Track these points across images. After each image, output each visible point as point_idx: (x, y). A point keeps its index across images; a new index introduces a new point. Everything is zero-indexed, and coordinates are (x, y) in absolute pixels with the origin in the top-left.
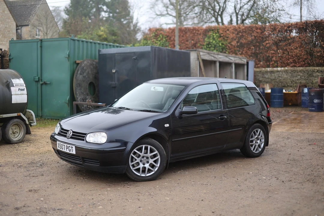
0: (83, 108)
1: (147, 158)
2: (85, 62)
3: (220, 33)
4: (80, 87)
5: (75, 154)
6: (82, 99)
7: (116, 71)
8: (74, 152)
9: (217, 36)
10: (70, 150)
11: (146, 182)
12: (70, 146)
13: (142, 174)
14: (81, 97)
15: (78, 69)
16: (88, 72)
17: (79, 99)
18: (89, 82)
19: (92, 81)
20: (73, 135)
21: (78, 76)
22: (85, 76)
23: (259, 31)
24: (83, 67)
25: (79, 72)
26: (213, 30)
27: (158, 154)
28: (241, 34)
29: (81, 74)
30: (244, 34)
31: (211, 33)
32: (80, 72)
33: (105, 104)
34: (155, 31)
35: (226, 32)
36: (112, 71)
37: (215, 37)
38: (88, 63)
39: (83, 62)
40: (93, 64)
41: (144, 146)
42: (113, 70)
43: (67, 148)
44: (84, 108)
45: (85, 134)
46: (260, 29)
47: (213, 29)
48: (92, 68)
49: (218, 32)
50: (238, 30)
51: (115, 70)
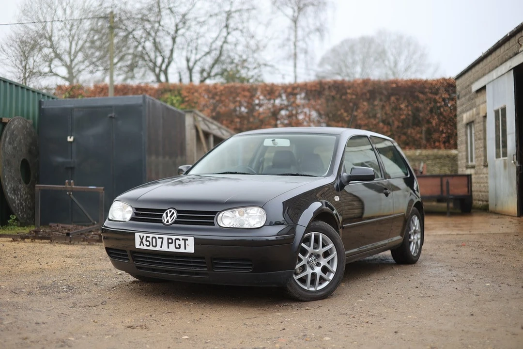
0: (14, 205)
1: (318, 256)
2: (16, 123)
3: (183, 96)
4: (9, 167)
5: (193, 252)
6: (12, 189)
7: (74, 139)
8: (191, 249)
9: (178, 100)
10: (178, 246)
11: (317, 301)
12: (181, 238)
13: (310, 287)
14: (12, 185)
15: (6, 134)
16: (20, 140)
17: (8, 188)
18: (21, 159)
19: (25, 158)
20: (178, 217)
21: (6, 145)
22: (16, 147)
23: (247, 94)
24: (13, 132)
25: (7, 139)
26: (170, 91)
27: (334, 249)
28: (217, 98)
29: (10, 143)
30: (223, 98)
31: (168, 95)
32: (9, 139)
33: (102, 188)
34: (69, 90)
35: (193, 93)
36: (67, 138)
37: (175, 101)
38: (20, 124)
39: (13, 121)
40: (27, 128)
41: (313, 234)
42: (69, 138)
43: (169, 243)
44: (16, 205)
45: (215, 213)
46: (249, 90)
47: (172, 88)
48: (25, 133)
49: (180, 94)
50: (214, 91)
51: (72, 138)
